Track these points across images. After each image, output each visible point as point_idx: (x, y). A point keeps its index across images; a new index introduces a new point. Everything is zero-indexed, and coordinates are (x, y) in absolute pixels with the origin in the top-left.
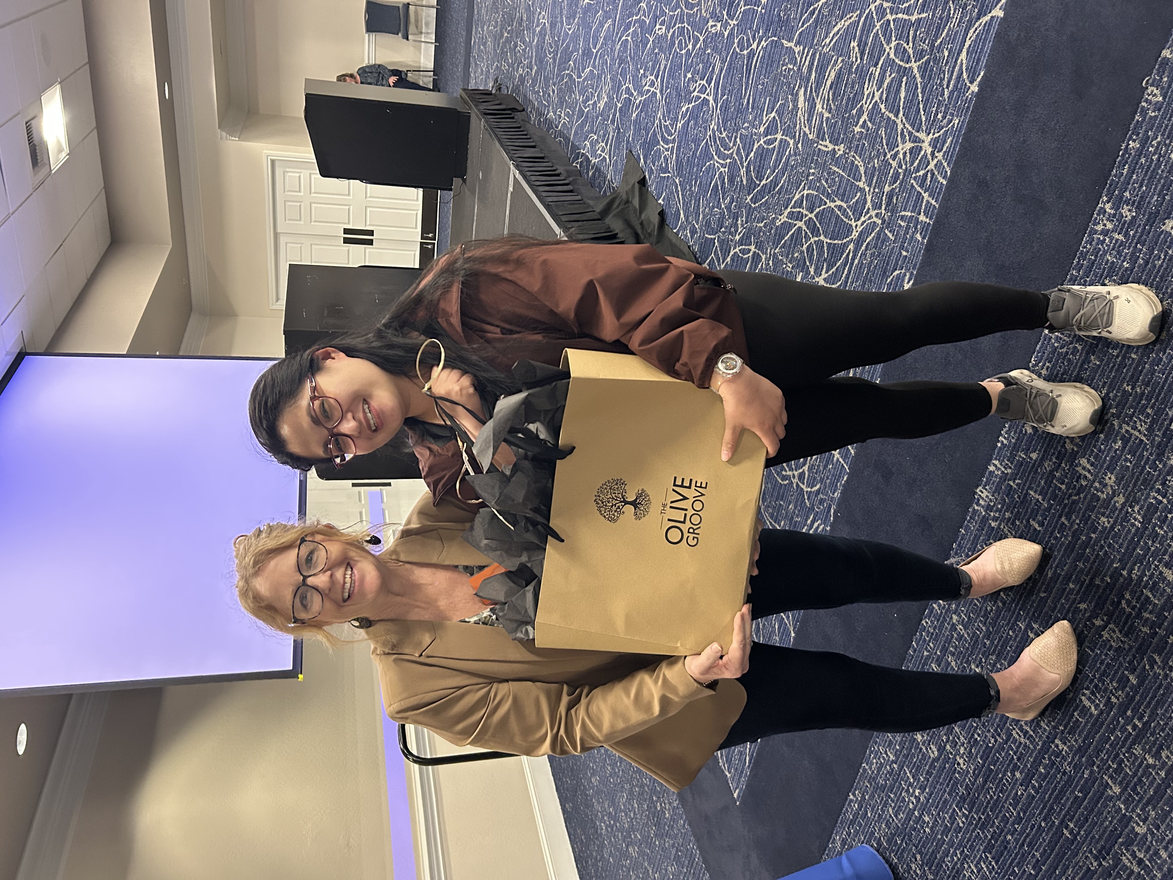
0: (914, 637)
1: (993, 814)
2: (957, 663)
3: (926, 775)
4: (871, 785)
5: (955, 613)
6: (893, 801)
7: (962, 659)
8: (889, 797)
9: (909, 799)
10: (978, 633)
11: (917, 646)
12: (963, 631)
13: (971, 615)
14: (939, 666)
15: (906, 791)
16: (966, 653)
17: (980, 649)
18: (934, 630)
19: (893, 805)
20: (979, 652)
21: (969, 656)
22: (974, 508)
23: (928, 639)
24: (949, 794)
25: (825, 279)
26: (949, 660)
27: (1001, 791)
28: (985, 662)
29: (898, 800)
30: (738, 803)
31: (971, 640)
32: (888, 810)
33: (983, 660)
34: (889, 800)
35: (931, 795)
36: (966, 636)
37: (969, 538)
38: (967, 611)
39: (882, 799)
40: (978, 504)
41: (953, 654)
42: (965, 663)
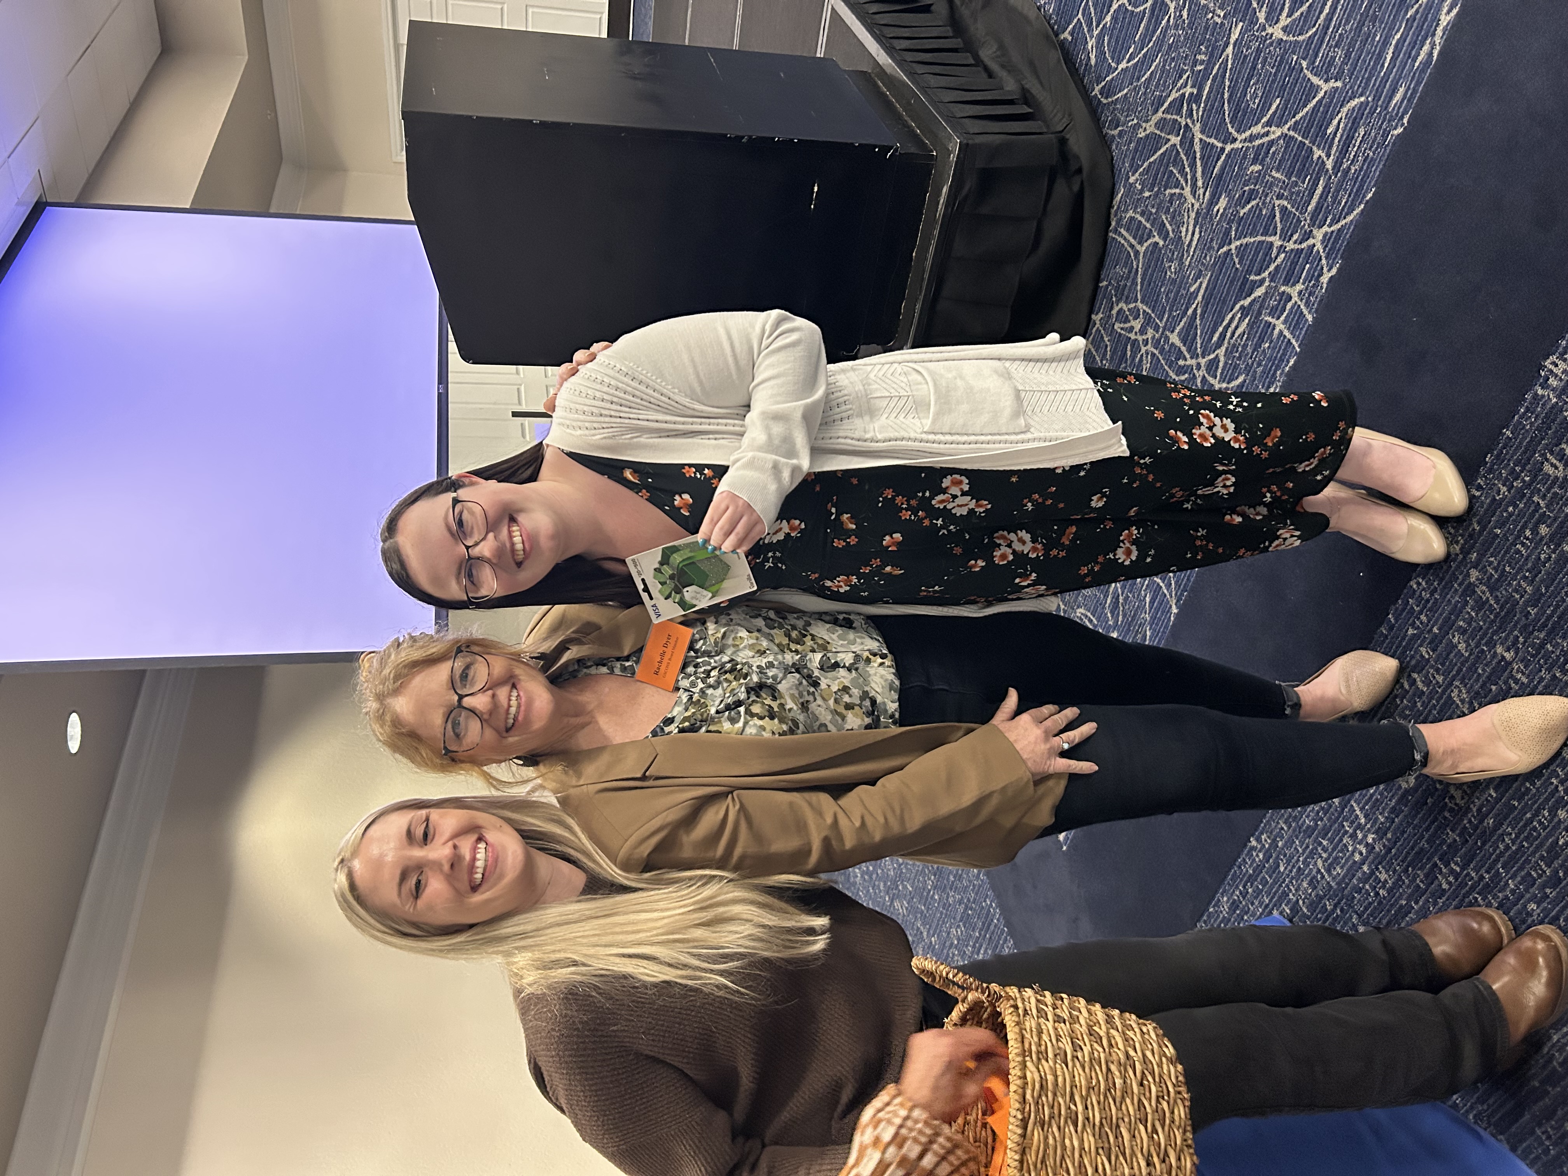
0: (1393, 607)
1: (1507, 873)
2: (1468, 645)
3: (1391, 812)
4: (1289, 827)
5: (1475, 567)
6: (1325, 850)
7: (1481, 639)
8: (1320, 844)
9: (1356, 848)
10: (1517, 596)
11: (1396, 620)
12: (1488, 595)
13: (1507, 569)
14: (1434, 650)
15: (1351, 836)
16: (1489, 628)
17: (1517, 622)
18: (1432, 594)
19: (1324, 855)
20: (1515, 626)
21: (1495, 633)
22: (1536, 394)
23: (1417, 609)
24: (1428, 842)
25: (1284, 29)
26: (1455, 640)
27: (1526, 839)
28: (1524, 644)
29: (1334, 849)
30: (1065, 848)
31: (1502, 608)
32: (1316, 863)
33: (1521, 639)
34: (1319, 849)
35: (1395, 843)
36: (1492, 602)
37: (1521, 443)
38: (1499, 564)
39: (1307, 847)
40: (1545, 385)
41: (1463, 632)
42: (1486, 644)
